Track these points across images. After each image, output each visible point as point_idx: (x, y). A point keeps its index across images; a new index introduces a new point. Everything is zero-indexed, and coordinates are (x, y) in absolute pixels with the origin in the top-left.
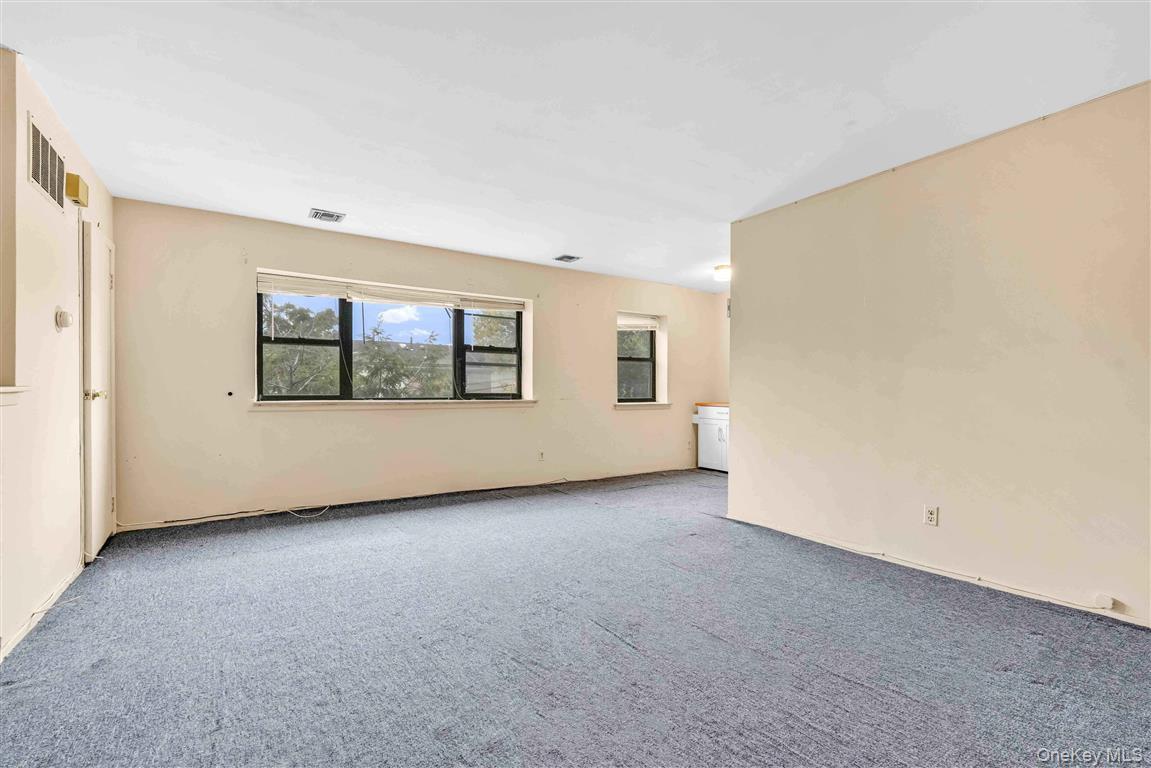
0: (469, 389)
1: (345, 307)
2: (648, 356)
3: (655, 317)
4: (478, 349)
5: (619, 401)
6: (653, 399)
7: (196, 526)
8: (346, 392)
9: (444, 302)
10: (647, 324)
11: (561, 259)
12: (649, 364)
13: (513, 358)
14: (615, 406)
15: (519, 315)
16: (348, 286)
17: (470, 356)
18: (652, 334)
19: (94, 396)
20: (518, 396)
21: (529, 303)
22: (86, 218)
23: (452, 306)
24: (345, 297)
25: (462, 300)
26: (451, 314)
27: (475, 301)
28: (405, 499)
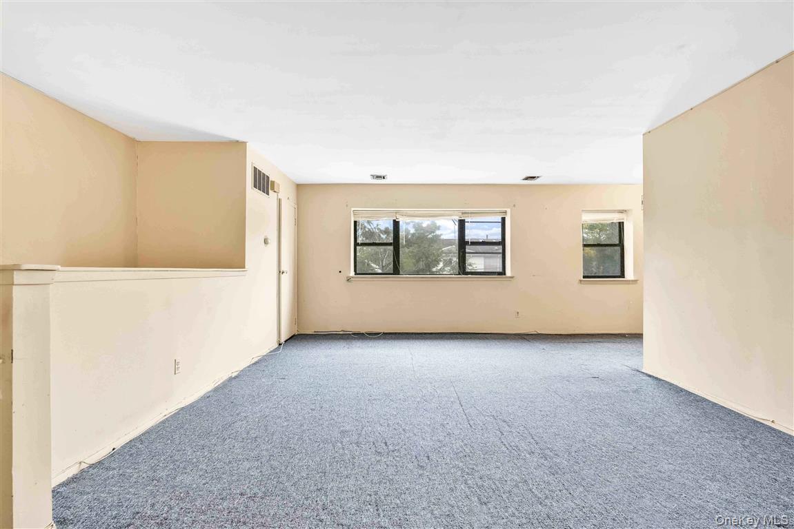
0: (469, 269)
1: (396, 224)
2: (617, 242)
3: (621, 212)
4: (474, 243)
5: (584, 277)
6: (622, 275)
7: (325, 335)
8: (396, 271)
9: (451, 215)
10: (616, 218)
11: (527, 179)
12: (618, 248)
13: (499, 248)
14: (581, 281)
15: (503, 219)
16: (397, 212)
17: (468, 249)
18: (621, 225)
19: (283, 273)
20: (503, 273)
21: (509, 211)
22: (279, 197)
23: (457, 218)
24: (395, 218)
25: (463, 213)
26: (457, 223)
27: (471, 213)
28: (425, 333)
